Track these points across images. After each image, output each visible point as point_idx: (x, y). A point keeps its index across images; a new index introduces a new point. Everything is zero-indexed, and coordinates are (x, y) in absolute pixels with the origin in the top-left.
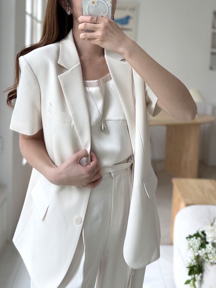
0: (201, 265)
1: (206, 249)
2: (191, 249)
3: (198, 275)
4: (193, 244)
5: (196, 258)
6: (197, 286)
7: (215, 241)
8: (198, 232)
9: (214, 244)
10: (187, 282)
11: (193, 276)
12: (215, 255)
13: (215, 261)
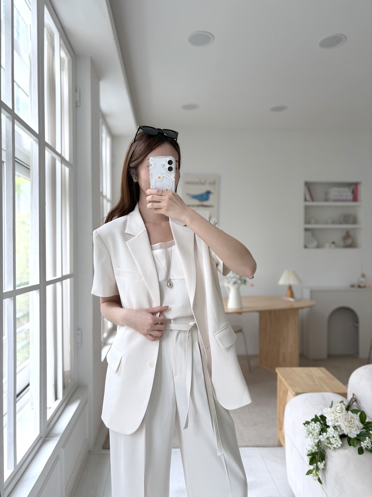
0: (323, 452)
1: (328, 433)
3: (321, 463)
4: (312, 429)
5: (317, 445)
6: (320, 476)
7: (336, 424)
8: (316, 416)
9: (335, 427)
10: (309, 472)
11: (315, 465)
12: (338, 438)
13: (339, 446)
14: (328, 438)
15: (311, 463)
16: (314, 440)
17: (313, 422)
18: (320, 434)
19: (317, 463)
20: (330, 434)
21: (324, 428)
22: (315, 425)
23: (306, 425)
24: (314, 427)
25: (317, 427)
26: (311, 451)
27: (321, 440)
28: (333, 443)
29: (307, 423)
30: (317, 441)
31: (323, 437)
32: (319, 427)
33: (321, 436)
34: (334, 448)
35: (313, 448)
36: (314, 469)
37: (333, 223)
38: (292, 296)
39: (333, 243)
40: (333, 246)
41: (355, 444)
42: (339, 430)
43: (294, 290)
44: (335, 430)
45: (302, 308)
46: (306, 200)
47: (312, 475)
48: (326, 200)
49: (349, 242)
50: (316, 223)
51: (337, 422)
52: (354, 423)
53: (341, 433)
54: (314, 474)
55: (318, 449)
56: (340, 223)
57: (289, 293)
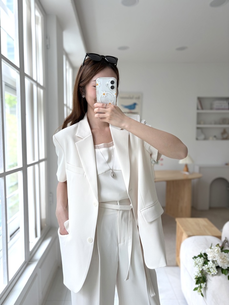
0: (205, 277)
1: (208, 265)
2: (197, 266)
3: (203, 284)
5: (201, 272)
6: (203, 292)
7: (214, 260)
8: (201, 254)
9: (213, 262)
10: (196, 289)
11: (199, 284)
12: (215, 269)
13: (216, 273)
14: (208, 268)
15: (197, 283)
16: (199, 269)
17: (199, 258)
18: (203, 266)
20: (210, 266)
21: (206, 262)
23: (194, 259)
24: (200, 261)
25: (202, 260)
26: (197, 276)
27: (204, 269)
28: (211, 271)
29: (195, 257)
30: (201, 269)
31: (205, 268)
32: (203, 261)
34: (212, 275)
35: (198, 274)
36: (199, 287)
37: (215, 123)
38: (187, 170)
39: (215, 137)
40: (215, 139)
41: (226, 273)
42: (216, 263)
43: (189, 167)
44: (213, 263)
45: (194, 179)
46: (198, 109)
47: (197, 291)
48: (211, 109)
49: (225, 136)
50: (204, 123)
51: (215, 258)
52: (226, 260)
53: (217, 265)
55: (202, 275)
56: (220, 124)
57: (185, 169)
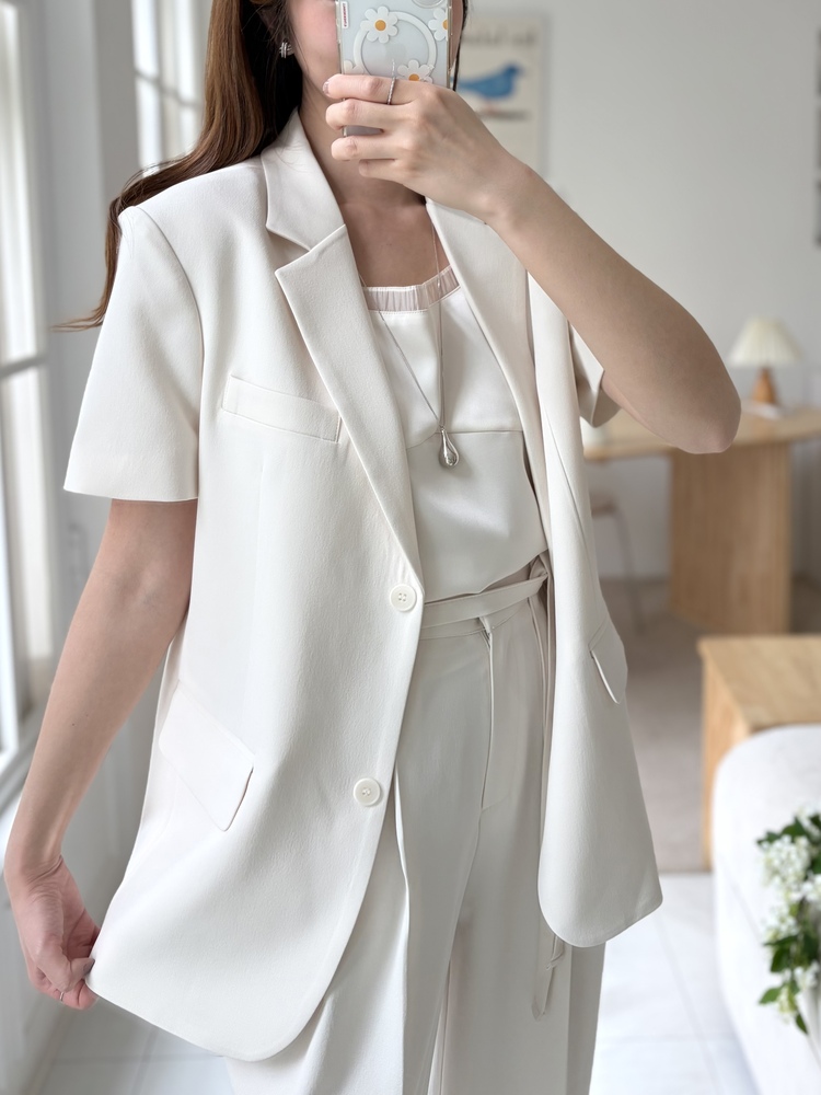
0: (813, 935)
2: (777, 880)
3: (805, 970)
4: (782, 862)
5: (796, 911)
6: (803, 1012)
8: (797, 820)
10: (770, 996)
11: (788, 973)
15: (776, 966)
16: (786, 894)
17: (787, 839)
18: (806, 878)
19: (792, 970)
22: (793, 848)
23: (765, 845)
24: (789, 854)
25: (798, 853)
26: (778, 931)
27: (812, 897)
29: (772, 838)
30: (796, 897)
31: (816, 890)
32: (805, 855)
33: (807, 886)
35: (782, 920)
36: (784, 985)
38: (772, 397)
43: (779, 381)
47: (777, 1005)
54: (781, 1003)
55: (798, 925)
57: (762, 391)
